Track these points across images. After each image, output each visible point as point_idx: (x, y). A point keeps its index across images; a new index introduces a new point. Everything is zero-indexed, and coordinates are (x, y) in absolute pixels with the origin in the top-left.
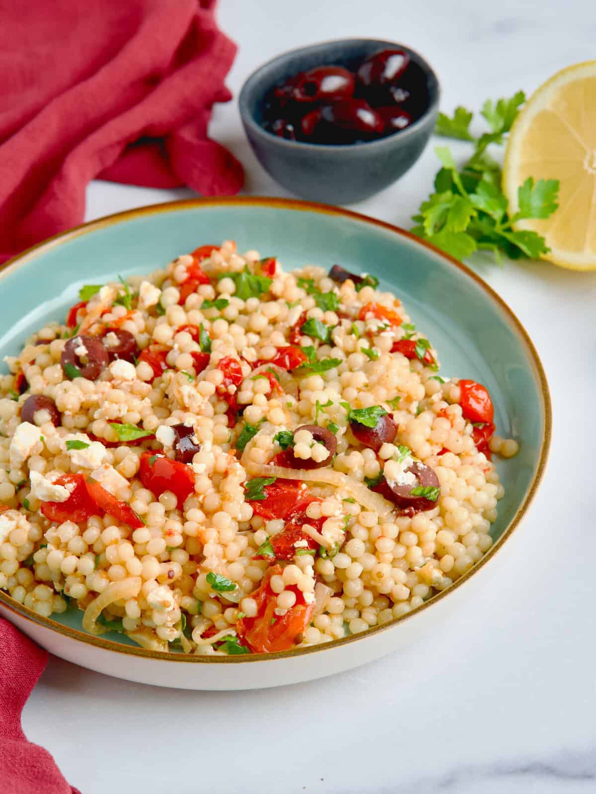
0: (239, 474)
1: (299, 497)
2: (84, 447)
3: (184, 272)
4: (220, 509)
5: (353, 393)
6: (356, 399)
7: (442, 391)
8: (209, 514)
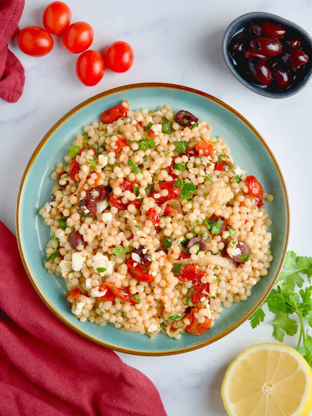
0: (170, 266)
1: (196, 272)
2: (105, 271)
3: (115, 146)
4: (167, 287)
5: (205, 209)
6: (207, 211)
7: (240, 188)
8: (163, 288)
